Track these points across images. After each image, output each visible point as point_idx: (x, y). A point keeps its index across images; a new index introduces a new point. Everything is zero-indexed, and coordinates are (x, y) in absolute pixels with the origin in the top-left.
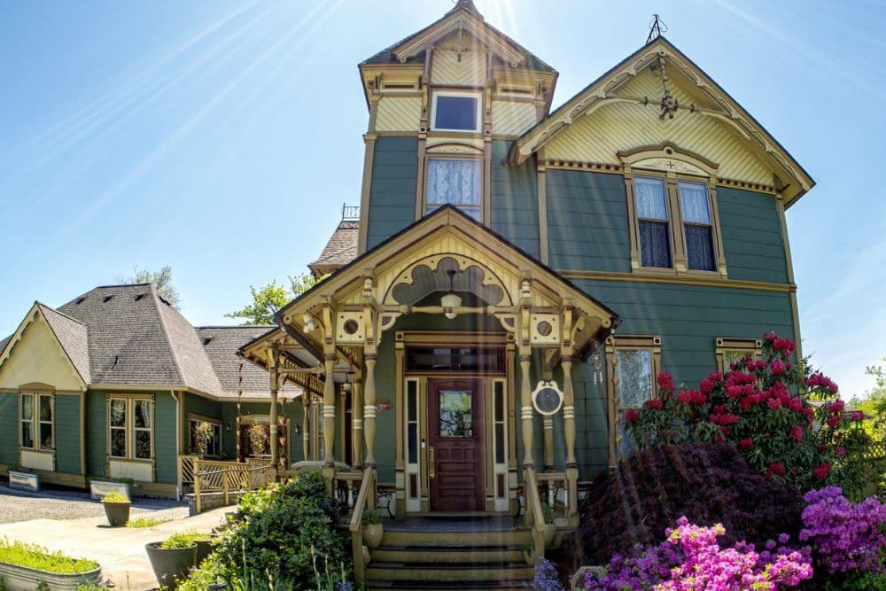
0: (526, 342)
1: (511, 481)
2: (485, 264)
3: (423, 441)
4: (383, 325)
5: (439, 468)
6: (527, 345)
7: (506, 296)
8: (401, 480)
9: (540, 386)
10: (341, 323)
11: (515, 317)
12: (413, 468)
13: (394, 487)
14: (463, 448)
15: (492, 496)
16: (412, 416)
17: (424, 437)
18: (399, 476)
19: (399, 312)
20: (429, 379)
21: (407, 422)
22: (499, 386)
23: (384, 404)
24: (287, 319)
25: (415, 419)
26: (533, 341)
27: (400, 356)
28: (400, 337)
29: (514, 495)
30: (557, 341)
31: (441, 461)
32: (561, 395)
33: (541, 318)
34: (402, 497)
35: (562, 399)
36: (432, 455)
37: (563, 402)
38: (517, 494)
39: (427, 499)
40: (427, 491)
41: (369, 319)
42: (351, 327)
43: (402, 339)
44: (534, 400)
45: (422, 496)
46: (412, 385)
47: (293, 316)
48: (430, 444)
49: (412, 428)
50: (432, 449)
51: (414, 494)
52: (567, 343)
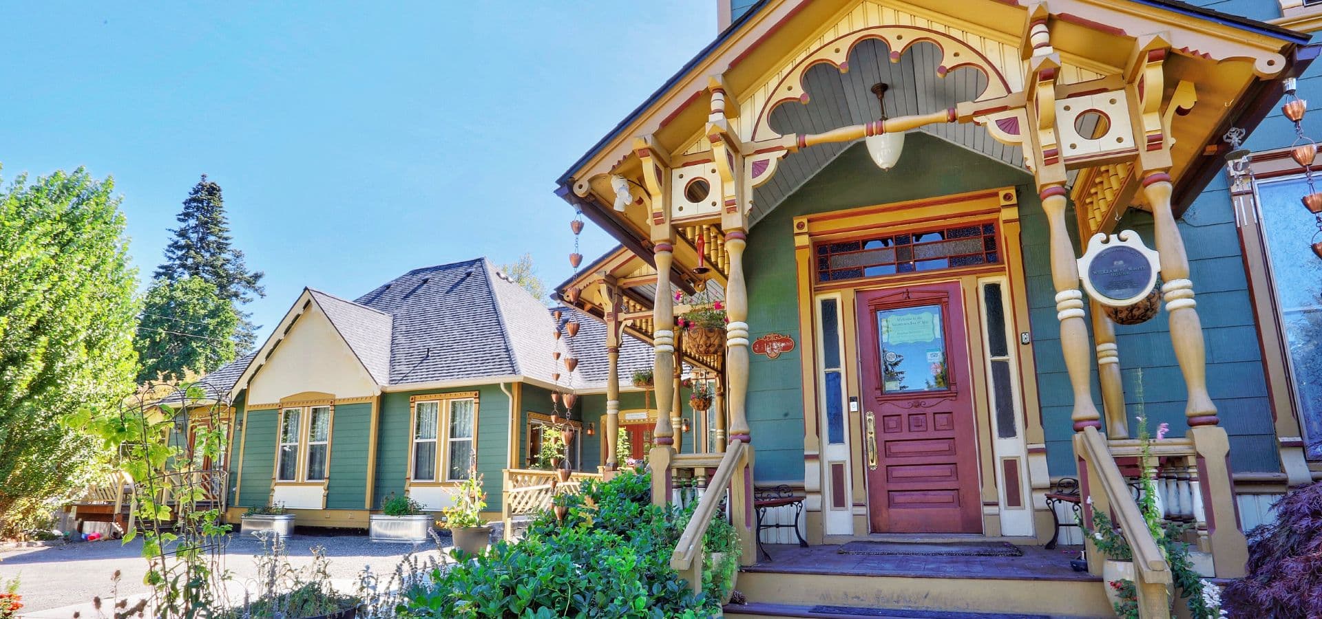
0: (1052, 157)
1: (1037, 472)
2: (942, 29)
3: (852, 399)
4: (754, 176)
5: (885, 450)
6: (1056, 161)
7: (994, 79)
8: (812, 475)
9: (1096, 245)
10: (679, 187)
11: (1020, 114)
12: (837, 453)
13: (802, 489)
14: (930, 411)
15: (996, 504)
16: (832, 360)
17: (855, 393)
18: (811, 468)
19: (780, 148)
20: (857, 292)
21: (822, 370)
22: (993, 292)
23: (781, 341)
24: (581, 187)
25: (837, 365)
26: (1067, 153)
27: (804, 259)
28: (801, 226)
29: (1041, 499)
30: (1128, 144)
31: (889, 437)
32: (1152, 256)
33: (1081, 104)
34: (817, 506)
35: (1155, 268)
36: (871, 427)
37: (1159, 273)
38: (1049, 498)
39: (863, 510)
40: (863, 496)
41: (727, 167)
42: (697, 191)
43: (805, 230)
44: (1084, 274)
45: (854, 505)
46: (829, 307)
47: (591, 181)
48: (866, 406)
49: (833, 379)
50: (870, 417)
51: (839, 501)
52: (1155, 143)
